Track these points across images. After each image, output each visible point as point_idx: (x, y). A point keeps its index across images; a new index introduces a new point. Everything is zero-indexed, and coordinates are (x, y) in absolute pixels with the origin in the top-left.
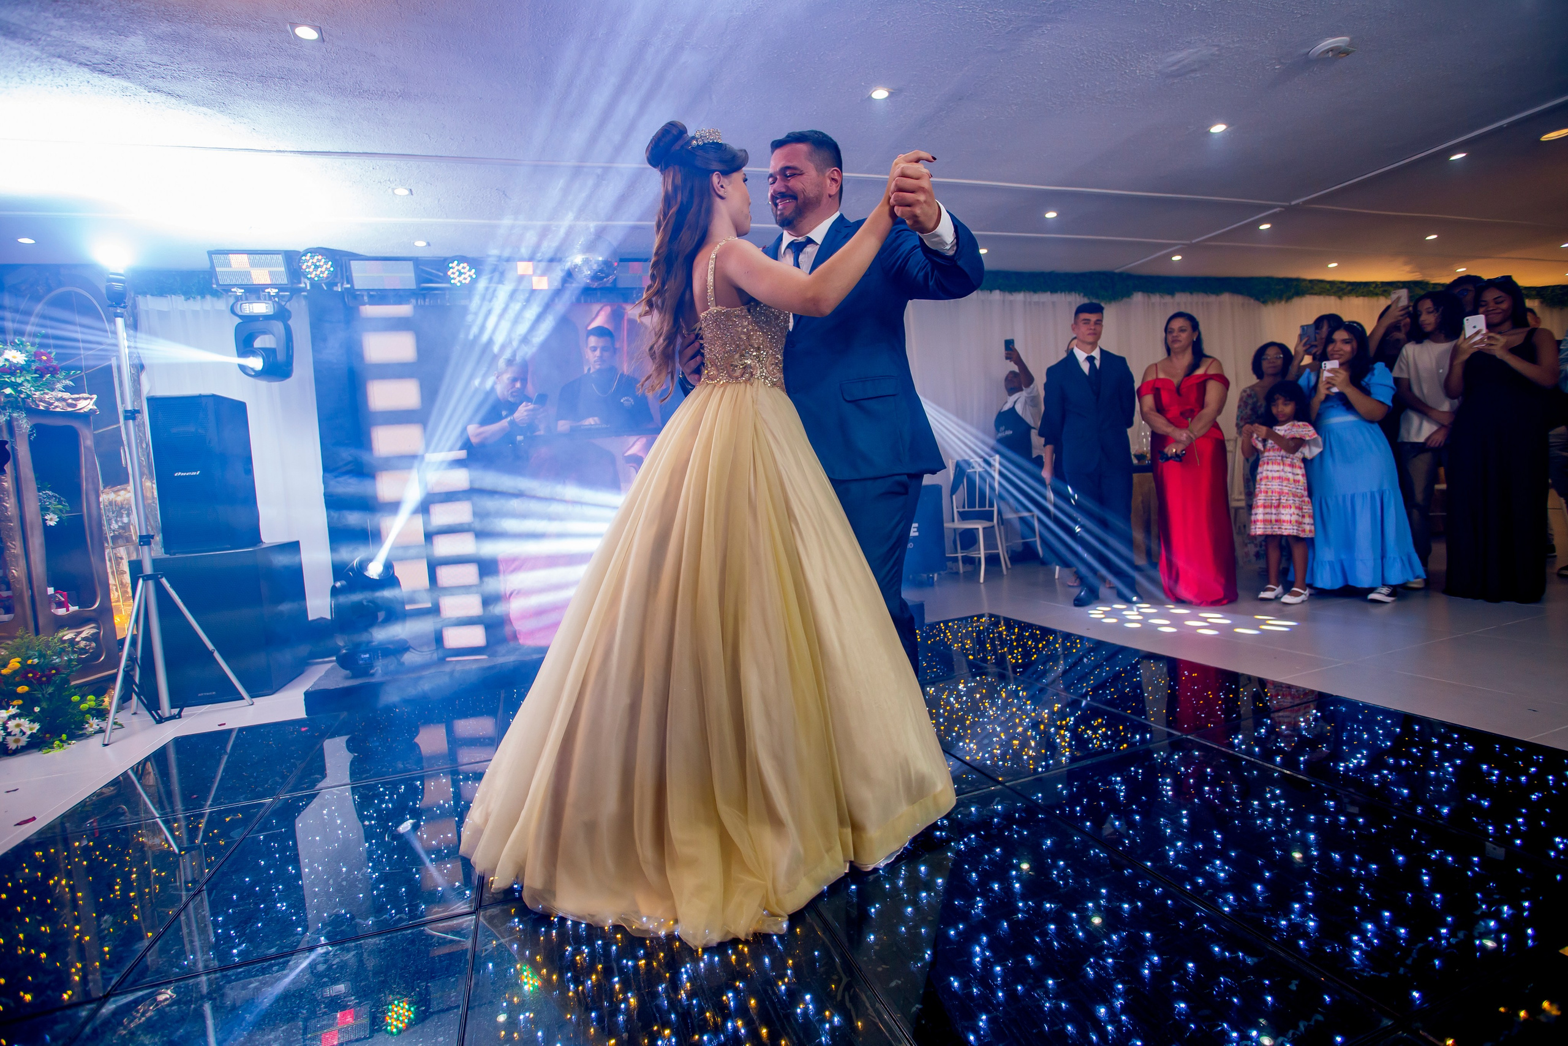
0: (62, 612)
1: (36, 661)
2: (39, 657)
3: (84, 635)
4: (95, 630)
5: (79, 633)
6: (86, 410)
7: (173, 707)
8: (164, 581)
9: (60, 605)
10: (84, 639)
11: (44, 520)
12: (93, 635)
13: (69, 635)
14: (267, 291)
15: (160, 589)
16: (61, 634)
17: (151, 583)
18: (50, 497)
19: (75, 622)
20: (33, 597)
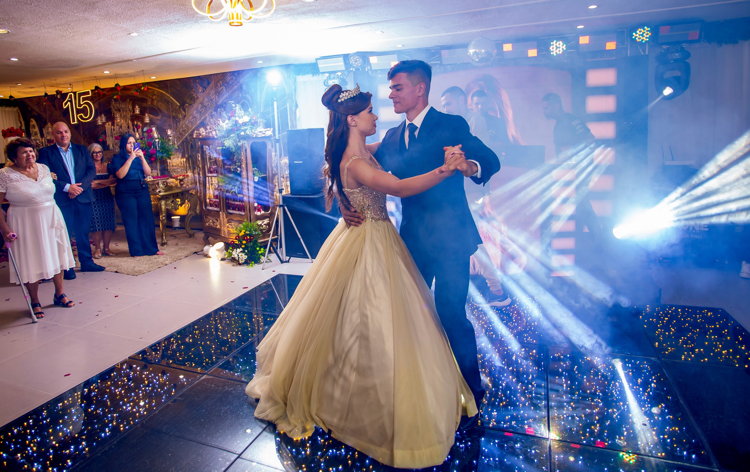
0: (258, 213)
1: (248, 232)
2: (249, 231)
3: (264, 223)
4: (269, 221)
5: (263, 222)
6: (269, 135)
7: (287, 256)
8: (286, 208)
9: (259, 210)
10: (264, 224)
11: (254, 179)
12: (267, 223)
13: (259, 222)
14: (337, 74)
15: (284, 210)
16: (258, 222)
17: (282, 208)
18: (256, 170)
19: (262, 218)
20: (250, 207)
